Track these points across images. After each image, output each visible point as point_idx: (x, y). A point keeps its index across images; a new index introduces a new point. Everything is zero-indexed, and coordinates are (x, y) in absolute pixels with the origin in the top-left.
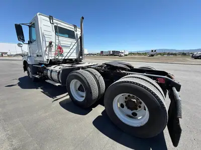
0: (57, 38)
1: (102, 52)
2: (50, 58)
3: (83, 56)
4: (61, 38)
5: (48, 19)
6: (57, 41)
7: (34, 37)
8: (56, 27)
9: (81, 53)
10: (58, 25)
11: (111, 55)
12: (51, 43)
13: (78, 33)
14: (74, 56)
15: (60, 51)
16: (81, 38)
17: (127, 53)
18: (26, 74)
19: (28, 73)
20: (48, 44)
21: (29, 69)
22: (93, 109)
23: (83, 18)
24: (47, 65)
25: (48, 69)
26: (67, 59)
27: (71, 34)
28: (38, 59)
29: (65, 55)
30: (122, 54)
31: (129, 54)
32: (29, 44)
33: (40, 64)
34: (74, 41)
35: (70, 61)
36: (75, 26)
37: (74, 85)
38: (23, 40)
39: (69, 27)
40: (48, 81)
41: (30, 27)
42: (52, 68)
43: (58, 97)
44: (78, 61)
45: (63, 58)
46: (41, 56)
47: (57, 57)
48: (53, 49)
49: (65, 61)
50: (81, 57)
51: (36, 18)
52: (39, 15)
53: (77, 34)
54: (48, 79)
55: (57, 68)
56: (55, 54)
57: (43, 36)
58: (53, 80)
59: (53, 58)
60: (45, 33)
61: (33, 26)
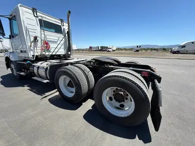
0: (43, 33)
1: (91, 47)
2: (36, 54)
3: (72, 52)
4: (47, 33)
5: (31, 11)
6: (43, 36)
7: (16, 31)
8: (40, 21)
9: (69, 49)
10: (44, 19)
11: (100, 50)
12: (36, 38)
13: (65, 27)
14: (62, 52)
15: (47, 47)
16: (68, 33)
17: (115, 49)
18: (9, 71)
19: (12, 70)
20: (32, 39)
21: (12, 66)
22: (83, 103)
23: (70, 12)
24: (33, 62)
25: (34, 66)
26: (55, 55)
27: (58, 29)
28: (23, 55)
29: (52, 51)
30: (110, 50)
31: (117, 49)
32: (10, 38)
33: (25, 60)
34: (61, 36)
35: (59, 57)
36: (62, 21)
37: (63, 81)
38: (3, 35)
39: (55, 21)
40: (35, 78)
41: (10, 19)
42: (39, 64)
43: (47, 94)
44: (66, 57)
45: (51, 53)
46: (25, 52)
47: (44, 53)
48: (39, 44)
49: (53, 57)
50: (69, 53)
51: (17, 10)
52: (20, 6)
53: (64, 29)
54: (35, 76)
55: (45, 64)
56: (42, 50)
57: (26, 30)
58: (41, 77)
59: (39, 53)
60: (29, 27)
61: (14, 18)
